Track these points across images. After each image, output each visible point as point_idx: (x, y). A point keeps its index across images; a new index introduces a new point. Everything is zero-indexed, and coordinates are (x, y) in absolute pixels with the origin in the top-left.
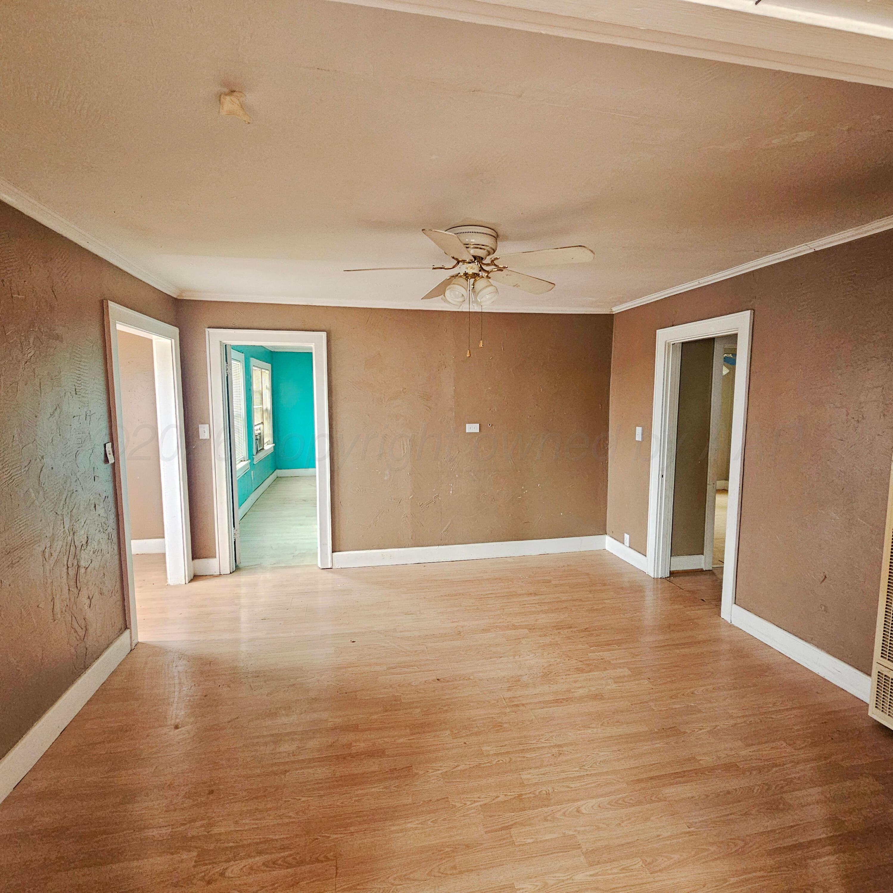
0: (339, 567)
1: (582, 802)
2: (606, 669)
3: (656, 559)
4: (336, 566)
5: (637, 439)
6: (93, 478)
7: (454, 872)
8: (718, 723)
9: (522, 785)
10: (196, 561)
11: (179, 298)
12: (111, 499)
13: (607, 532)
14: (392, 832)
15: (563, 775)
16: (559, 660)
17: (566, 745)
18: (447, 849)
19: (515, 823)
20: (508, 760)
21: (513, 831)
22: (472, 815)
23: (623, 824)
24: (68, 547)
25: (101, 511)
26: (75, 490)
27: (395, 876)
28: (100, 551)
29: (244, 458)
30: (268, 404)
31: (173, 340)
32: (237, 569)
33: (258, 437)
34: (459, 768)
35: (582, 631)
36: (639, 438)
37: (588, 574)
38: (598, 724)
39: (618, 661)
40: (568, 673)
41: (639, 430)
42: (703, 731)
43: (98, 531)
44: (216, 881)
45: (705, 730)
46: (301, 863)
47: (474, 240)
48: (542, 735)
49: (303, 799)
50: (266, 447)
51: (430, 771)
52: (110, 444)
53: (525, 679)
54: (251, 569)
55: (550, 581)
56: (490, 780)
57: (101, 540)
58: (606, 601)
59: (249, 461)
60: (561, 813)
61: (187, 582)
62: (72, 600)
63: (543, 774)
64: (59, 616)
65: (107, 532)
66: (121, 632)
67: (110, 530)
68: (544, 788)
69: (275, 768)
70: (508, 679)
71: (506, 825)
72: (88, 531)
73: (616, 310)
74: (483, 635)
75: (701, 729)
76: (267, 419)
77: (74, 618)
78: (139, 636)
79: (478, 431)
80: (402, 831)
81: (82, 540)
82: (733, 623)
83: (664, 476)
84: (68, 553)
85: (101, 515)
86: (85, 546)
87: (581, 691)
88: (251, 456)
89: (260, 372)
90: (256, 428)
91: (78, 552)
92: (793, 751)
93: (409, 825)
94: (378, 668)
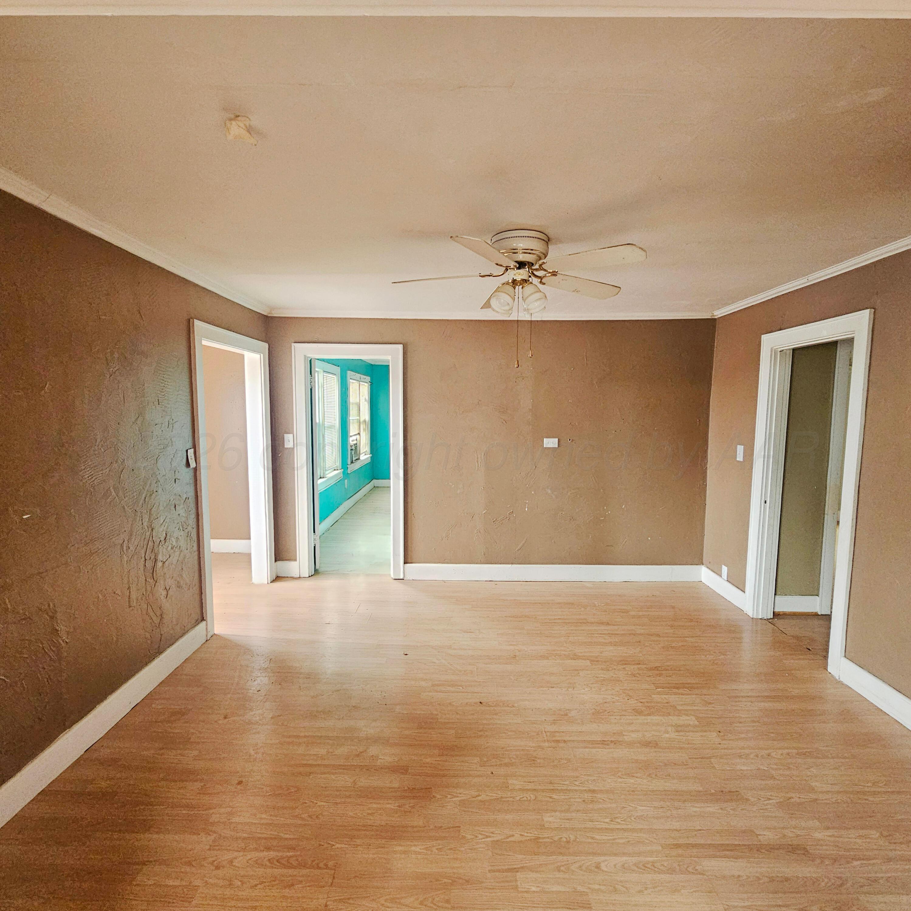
0: (411, 579)
1: (603, 858)
2: (669, 714)
3: (756, 597)
4: (408, 577)
5: (738, 459)
6: (174, 480)
7: (447, 905)
8: (793, 795)
9: (542, 827)
10: (279, 563)
11: (269, 315)
12: (192, 500)
13: (704, 562)
14: (395, 852)
15: (589, 825)
16: (618, 698)
17: (601, 791)
18: (446, 880)
19: (522, 868)
20: (533, 797)
21: (519, 875)
22: (480, 849)
23: (646, 892)
24: (146, 542)
25: (181, 510)
26: (155, 491)
27: (387, 897)
28: (178, 547)
29: (337, 467)
30: (366, 415)
31: (262, 355)
32: (316, 572)
33: (353, 448)
34: (480, 798)
35: (651, 669)
36: (740, 458)
37: (673, 607)
38: (645, 774)
39: (686, 707)
40: (624, 713)
41: (740, 449)
42: (771, 801)
43: (177, 528)
44: (223, 867)
45: (774, 801)
46: (303, 865)
47: (521, 244)
48: (577, 777)
49: (320, 803)
50: (363, 457)
51: (449, 796)
52: (193, 450)
53: (573, 713)
54: (329, 574)
55: (627, 612)
56: (509, 817)
57: (180, 538)
58: (687, 639)
59: (343, 470)
60: (577, 865)
61: (269, 582)
62: (149, 589)
63: (568, 819)
64: (135, 604)
65: (186, 531)
66: (197, 623)
67: (189, 528)
68: (565, 835)
69: (301, 769)
70: (554, 711)
71: (515, 866)
72: (167, 528)
73: (719, 313)
74: (539, 661)
75: (770, 799)
76: (364, 430)
77: (149, 606)
78: (215, 629)
79: (557, 446)
80: (405, 852)
81: (160, 536)
82: (841, 679)
83: (768, 502)
84: (145, 546)
85: (181, 515)
86: (163, 542)
87: (634, 735)
88: (344, 466)
89: (358, 385)
90: (351, 439)
91: (155, 547)
92: (887, 844)
93: (413, 848)
94: (423, 684)
